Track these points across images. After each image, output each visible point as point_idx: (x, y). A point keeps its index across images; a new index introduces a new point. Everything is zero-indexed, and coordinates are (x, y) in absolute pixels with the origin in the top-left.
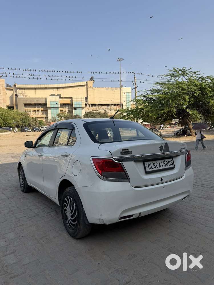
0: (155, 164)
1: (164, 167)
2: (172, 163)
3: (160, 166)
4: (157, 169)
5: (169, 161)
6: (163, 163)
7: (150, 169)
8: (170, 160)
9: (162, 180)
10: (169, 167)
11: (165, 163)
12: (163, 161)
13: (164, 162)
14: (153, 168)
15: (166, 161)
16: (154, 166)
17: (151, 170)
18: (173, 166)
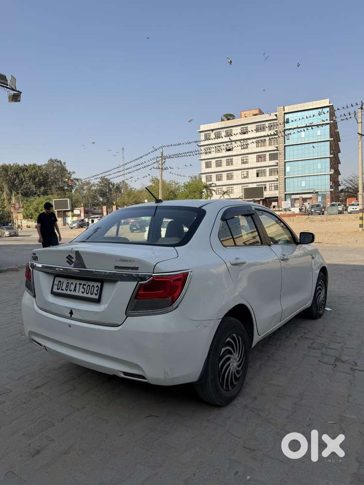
0: (70, 283)
1: (80, 294)
2: (97, 291)
3: (75, 290)
4: (68, 292)
5: (93, 286)
6: (81, 286)
7: (58, 289)
8: (96, 284)
9: (71, 313)
10: (89, 296)
11: (85, 287)
12: (83, 282)
13: (85, 285)
14: (63, 290)
15: (89, 285)
16: (67, 286)
17: (60, 291)
18: (97, 297)
